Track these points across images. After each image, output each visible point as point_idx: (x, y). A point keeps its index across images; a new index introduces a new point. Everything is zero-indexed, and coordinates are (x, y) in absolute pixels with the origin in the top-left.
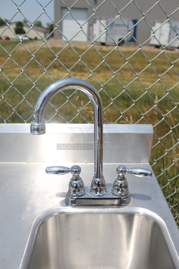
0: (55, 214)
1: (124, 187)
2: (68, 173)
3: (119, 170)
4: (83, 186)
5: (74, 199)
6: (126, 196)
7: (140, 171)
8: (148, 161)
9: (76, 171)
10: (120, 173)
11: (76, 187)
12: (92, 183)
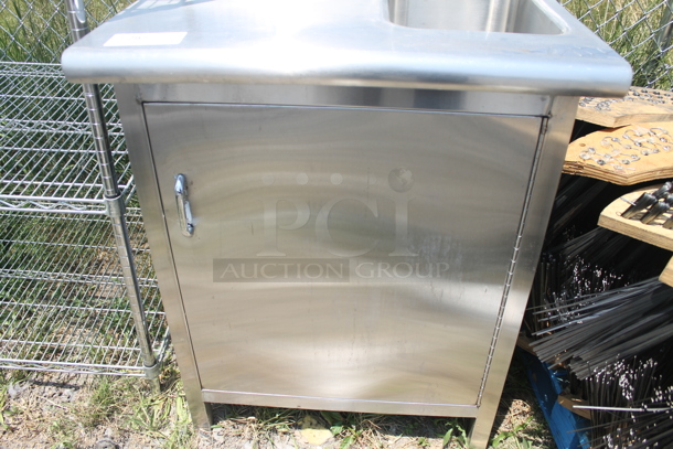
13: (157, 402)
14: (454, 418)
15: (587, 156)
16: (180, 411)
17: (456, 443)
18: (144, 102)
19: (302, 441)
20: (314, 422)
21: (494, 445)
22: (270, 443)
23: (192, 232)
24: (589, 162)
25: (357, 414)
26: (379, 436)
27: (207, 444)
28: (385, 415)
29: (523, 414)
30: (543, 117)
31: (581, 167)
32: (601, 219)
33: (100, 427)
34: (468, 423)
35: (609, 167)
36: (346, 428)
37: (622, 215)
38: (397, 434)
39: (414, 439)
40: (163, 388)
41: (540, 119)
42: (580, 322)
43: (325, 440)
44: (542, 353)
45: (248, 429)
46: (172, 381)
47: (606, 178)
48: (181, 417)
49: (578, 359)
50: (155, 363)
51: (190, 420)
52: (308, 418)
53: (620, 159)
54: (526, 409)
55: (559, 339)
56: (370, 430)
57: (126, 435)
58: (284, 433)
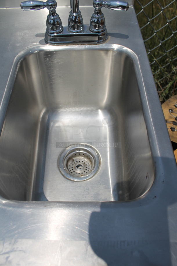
0: (36, 52)
1: (101, 23)
2: (44, 8)
3: (95, 3)
4: (60, 23)
5: (52, 37)
6: (103, 32)
7: (118, 3)
8: (132, 3)
9: (51, 5)
10: (97, 6)
11: (54, 24)
12: (69, 19)
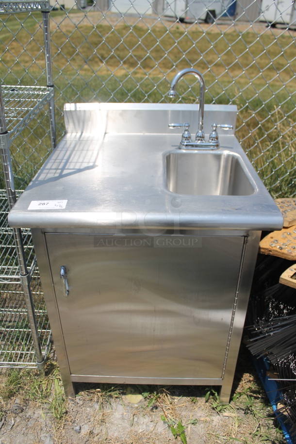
1: (216, 138)
4: (190, 137)
9: (187, 126)
11: (187, 137)
12: (196, 136)
13: (43, 382)
14: (210, 386)
15: (273, 246)
16: (57, 387)
17: (212, 400)
18: (45, 233)
19: (126, 402)
20: (133, 390)
21: (234, 400)
22: (108, 403)
23: (68, 295)
24: (274, 249)
25: (157, 386)
26: (169, 397)
27: (73, 405)
28: (172, 386)
29: (250, 381)
30: (245, 237)
31: (270, 251)
32: (280, 279)
33: (12, 398)
34: (218, 389)
35: (285, 251)
36: (150, 393)
37: (291, 277)
38: (179, 396)
39: (189, 398)
40: (47, 374)
41: (244, 237)
42: (272, 334)
43: (139, 401)
44: (254, 350)
45: (96, 396)
46: (52, 370)
47: (283, 257)
48: (57, 391)
49: (272, 353)
50: (43, 360)
51: (63, 392)
52: (129, 389)
53: (290, 246)
54: (251, 379)
55: (261, 343)
56: (164, 394)
57: (27, 402)
58: (116, 398)
